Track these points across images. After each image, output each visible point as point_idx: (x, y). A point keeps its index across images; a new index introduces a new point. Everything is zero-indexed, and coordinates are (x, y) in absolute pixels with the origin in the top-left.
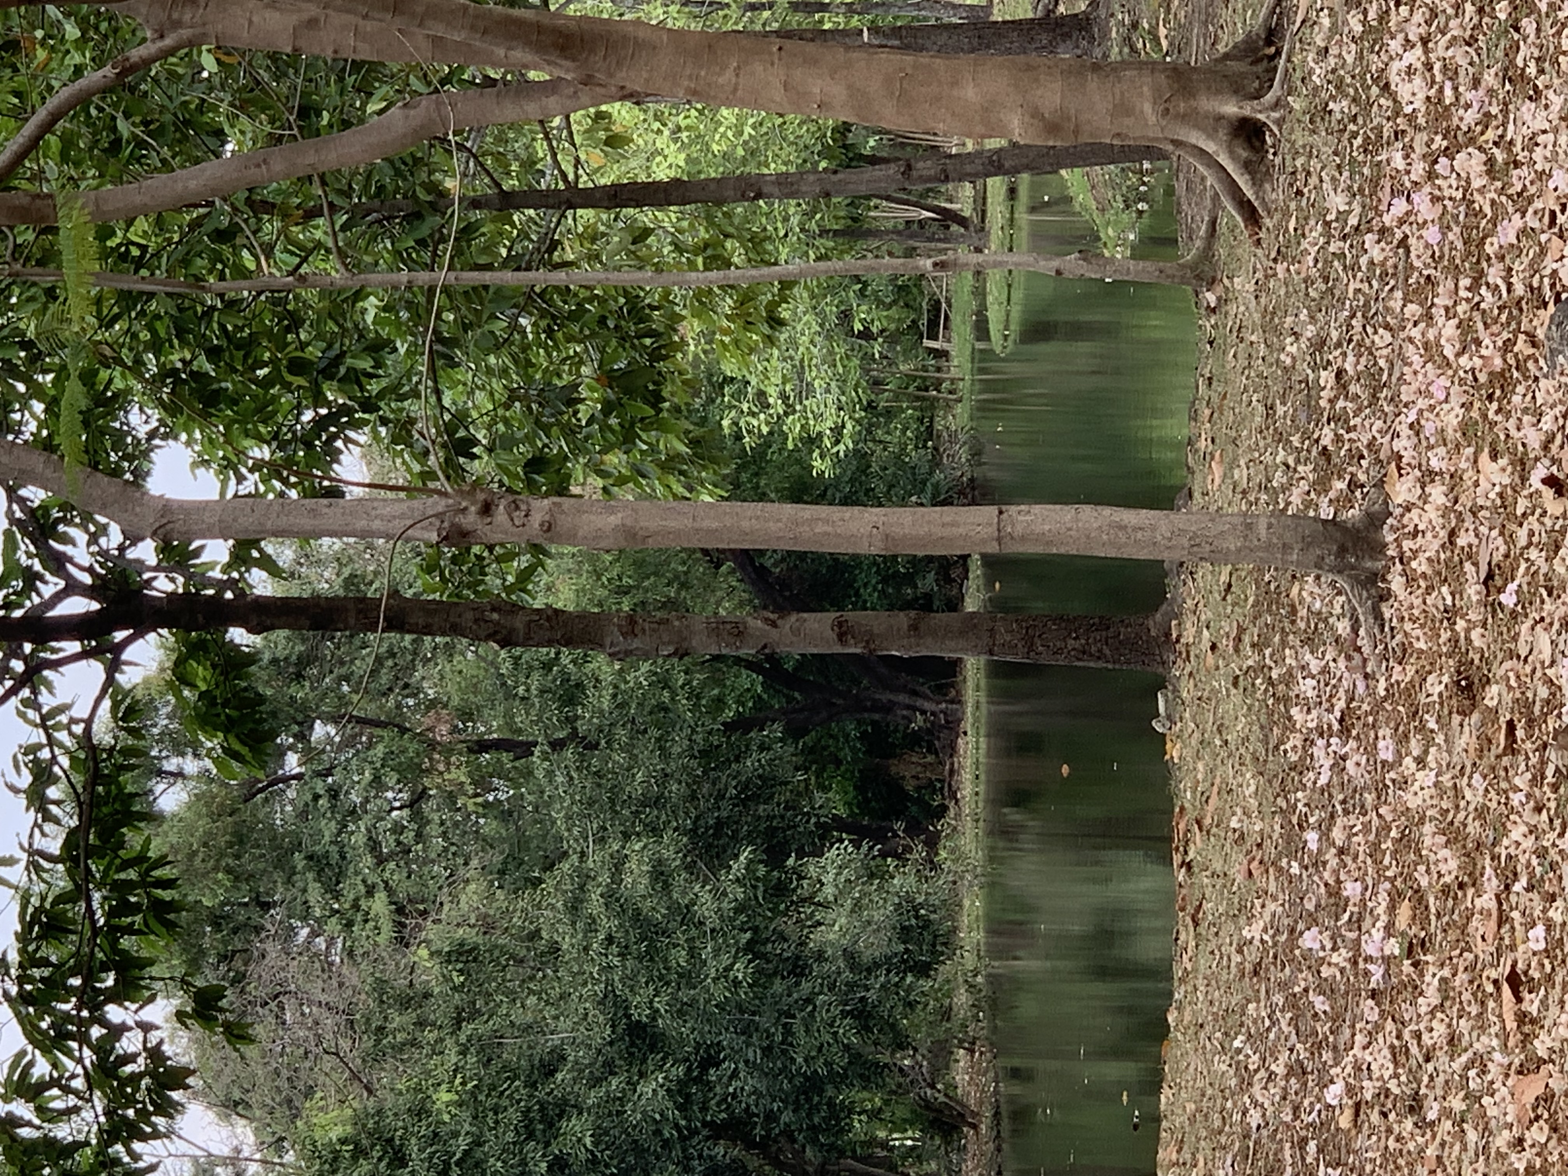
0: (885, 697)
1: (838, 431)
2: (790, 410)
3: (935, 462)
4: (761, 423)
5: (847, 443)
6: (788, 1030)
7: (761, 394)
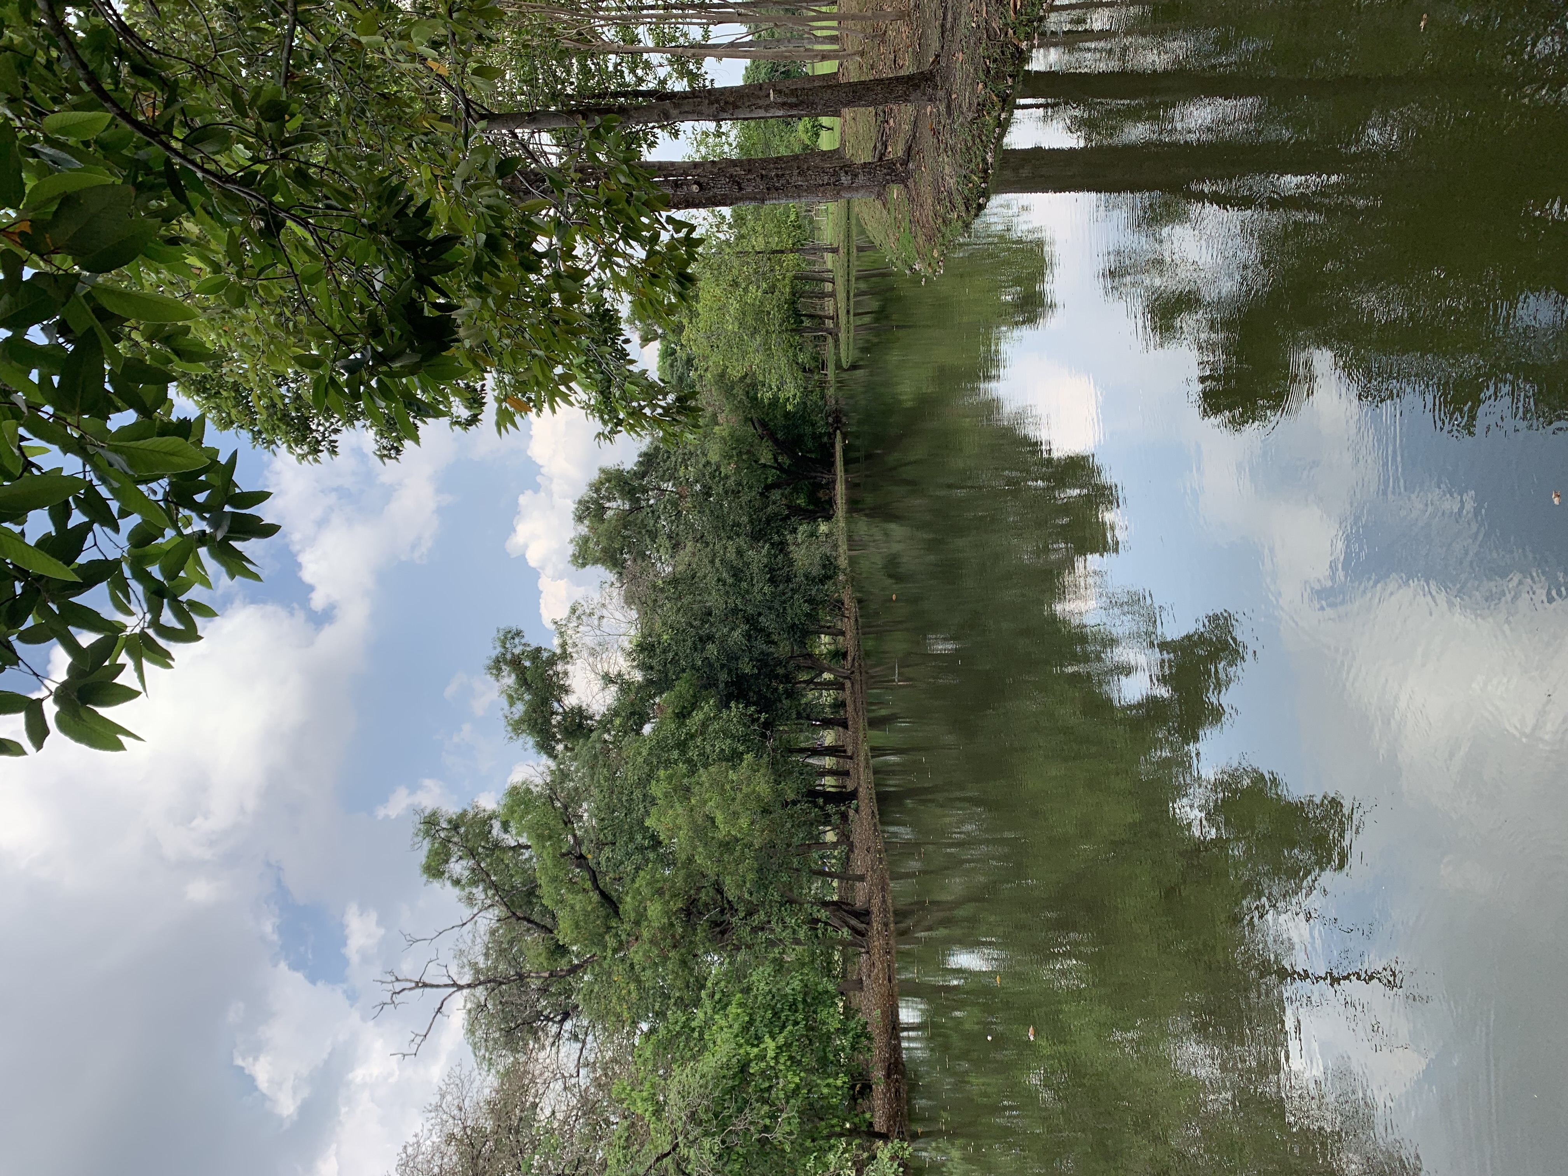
0: (813, 474)
1: (795, 396)
2: (779, 390)
3: (826, 405)
4: (769, 395)
5: (798, 399)
6: (785, 609)
7: (770, 386)
